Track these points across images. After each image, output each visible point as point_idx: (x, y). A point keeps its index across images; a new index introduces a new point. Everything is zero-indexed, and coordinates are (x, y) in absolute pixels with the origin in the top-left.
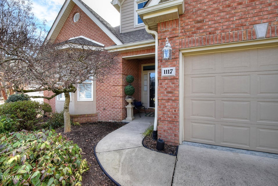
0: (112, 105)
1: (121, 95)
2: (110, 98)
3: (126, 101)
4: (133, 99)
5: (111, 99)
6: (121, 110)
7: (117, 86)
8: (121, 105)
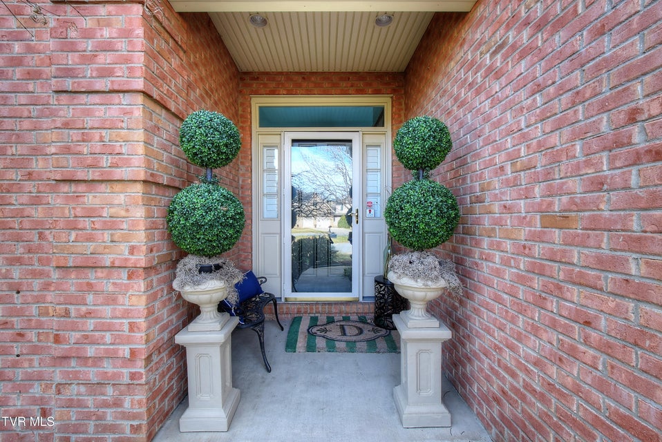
0: (57, 339)
1: (141, 259)
2: (37, 284)
3: (179, 296)
4: (233, 277)
5: (46, 287)
6: (139, 367)
7: (103, 187)
8: (140, 335)
